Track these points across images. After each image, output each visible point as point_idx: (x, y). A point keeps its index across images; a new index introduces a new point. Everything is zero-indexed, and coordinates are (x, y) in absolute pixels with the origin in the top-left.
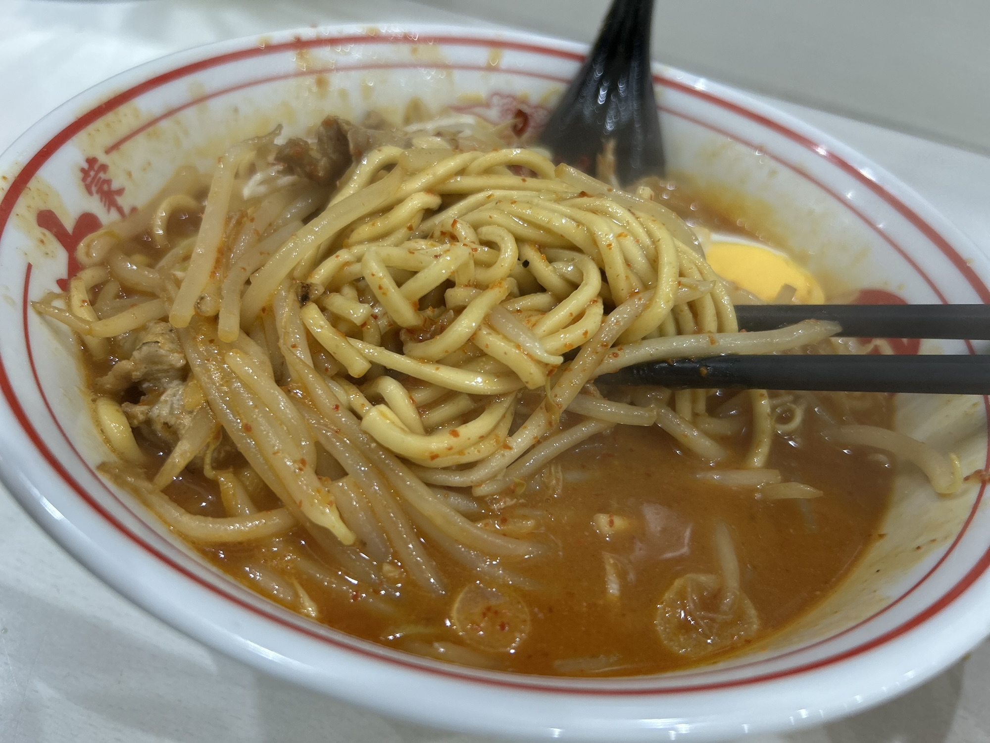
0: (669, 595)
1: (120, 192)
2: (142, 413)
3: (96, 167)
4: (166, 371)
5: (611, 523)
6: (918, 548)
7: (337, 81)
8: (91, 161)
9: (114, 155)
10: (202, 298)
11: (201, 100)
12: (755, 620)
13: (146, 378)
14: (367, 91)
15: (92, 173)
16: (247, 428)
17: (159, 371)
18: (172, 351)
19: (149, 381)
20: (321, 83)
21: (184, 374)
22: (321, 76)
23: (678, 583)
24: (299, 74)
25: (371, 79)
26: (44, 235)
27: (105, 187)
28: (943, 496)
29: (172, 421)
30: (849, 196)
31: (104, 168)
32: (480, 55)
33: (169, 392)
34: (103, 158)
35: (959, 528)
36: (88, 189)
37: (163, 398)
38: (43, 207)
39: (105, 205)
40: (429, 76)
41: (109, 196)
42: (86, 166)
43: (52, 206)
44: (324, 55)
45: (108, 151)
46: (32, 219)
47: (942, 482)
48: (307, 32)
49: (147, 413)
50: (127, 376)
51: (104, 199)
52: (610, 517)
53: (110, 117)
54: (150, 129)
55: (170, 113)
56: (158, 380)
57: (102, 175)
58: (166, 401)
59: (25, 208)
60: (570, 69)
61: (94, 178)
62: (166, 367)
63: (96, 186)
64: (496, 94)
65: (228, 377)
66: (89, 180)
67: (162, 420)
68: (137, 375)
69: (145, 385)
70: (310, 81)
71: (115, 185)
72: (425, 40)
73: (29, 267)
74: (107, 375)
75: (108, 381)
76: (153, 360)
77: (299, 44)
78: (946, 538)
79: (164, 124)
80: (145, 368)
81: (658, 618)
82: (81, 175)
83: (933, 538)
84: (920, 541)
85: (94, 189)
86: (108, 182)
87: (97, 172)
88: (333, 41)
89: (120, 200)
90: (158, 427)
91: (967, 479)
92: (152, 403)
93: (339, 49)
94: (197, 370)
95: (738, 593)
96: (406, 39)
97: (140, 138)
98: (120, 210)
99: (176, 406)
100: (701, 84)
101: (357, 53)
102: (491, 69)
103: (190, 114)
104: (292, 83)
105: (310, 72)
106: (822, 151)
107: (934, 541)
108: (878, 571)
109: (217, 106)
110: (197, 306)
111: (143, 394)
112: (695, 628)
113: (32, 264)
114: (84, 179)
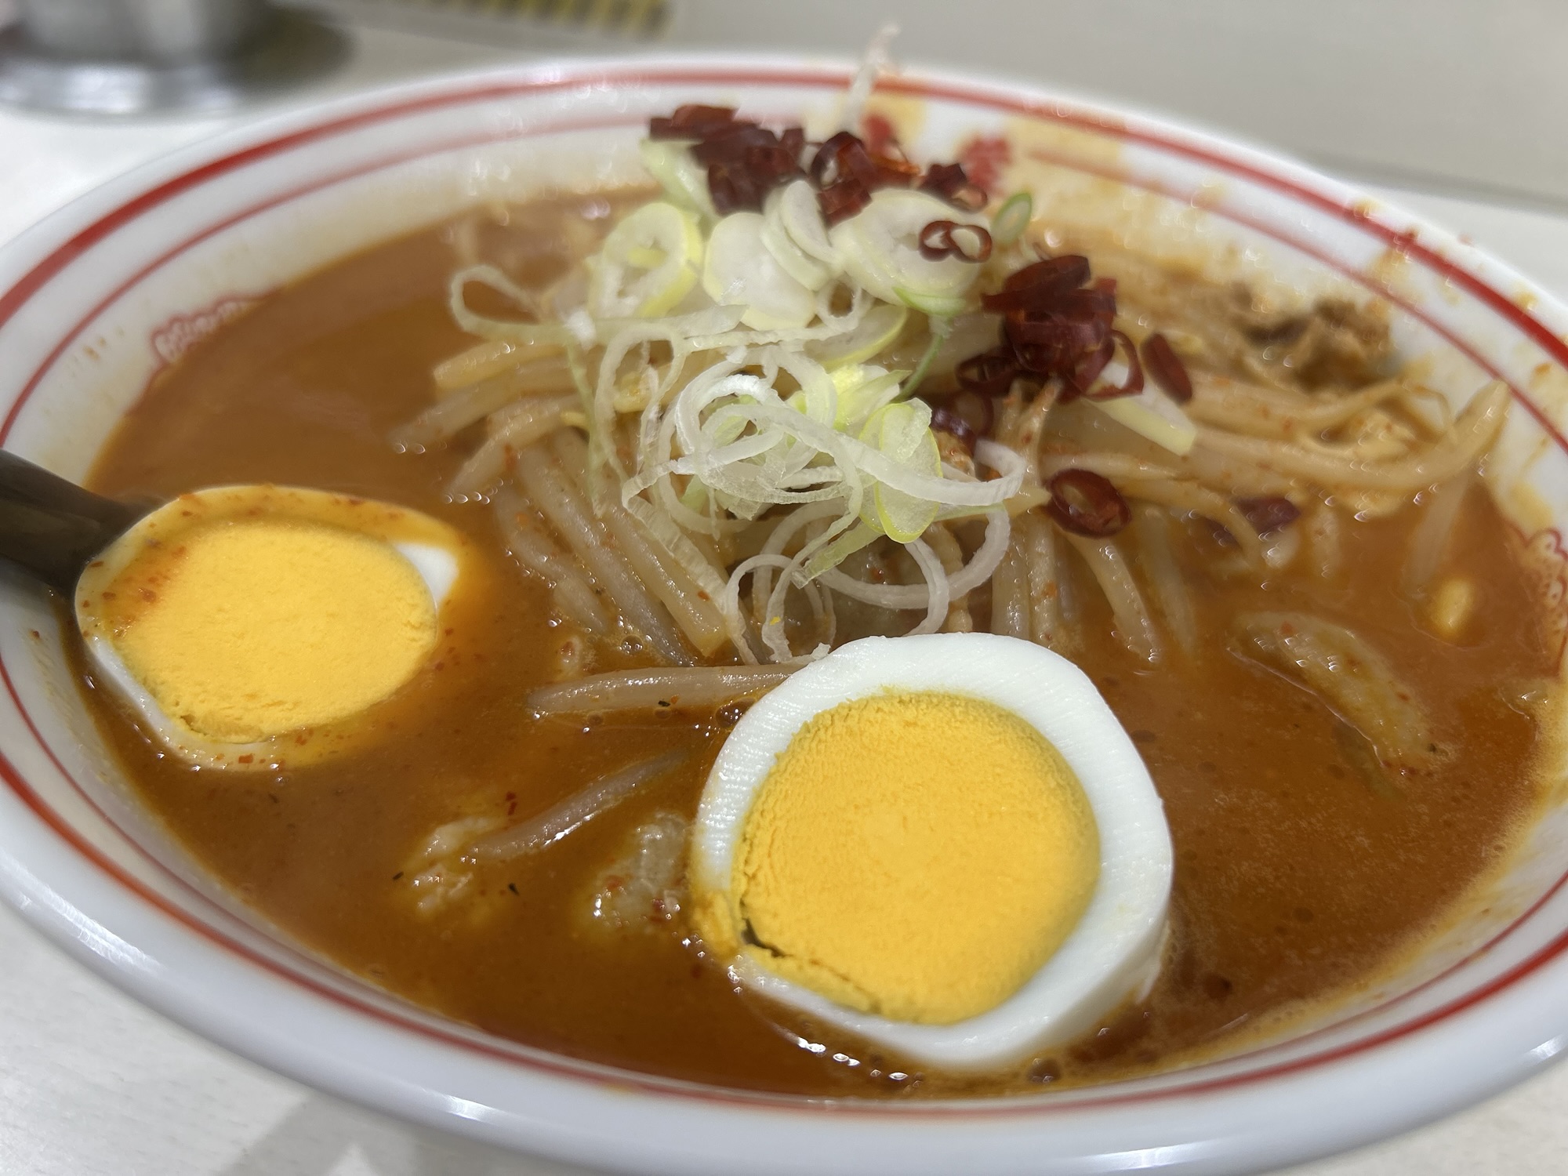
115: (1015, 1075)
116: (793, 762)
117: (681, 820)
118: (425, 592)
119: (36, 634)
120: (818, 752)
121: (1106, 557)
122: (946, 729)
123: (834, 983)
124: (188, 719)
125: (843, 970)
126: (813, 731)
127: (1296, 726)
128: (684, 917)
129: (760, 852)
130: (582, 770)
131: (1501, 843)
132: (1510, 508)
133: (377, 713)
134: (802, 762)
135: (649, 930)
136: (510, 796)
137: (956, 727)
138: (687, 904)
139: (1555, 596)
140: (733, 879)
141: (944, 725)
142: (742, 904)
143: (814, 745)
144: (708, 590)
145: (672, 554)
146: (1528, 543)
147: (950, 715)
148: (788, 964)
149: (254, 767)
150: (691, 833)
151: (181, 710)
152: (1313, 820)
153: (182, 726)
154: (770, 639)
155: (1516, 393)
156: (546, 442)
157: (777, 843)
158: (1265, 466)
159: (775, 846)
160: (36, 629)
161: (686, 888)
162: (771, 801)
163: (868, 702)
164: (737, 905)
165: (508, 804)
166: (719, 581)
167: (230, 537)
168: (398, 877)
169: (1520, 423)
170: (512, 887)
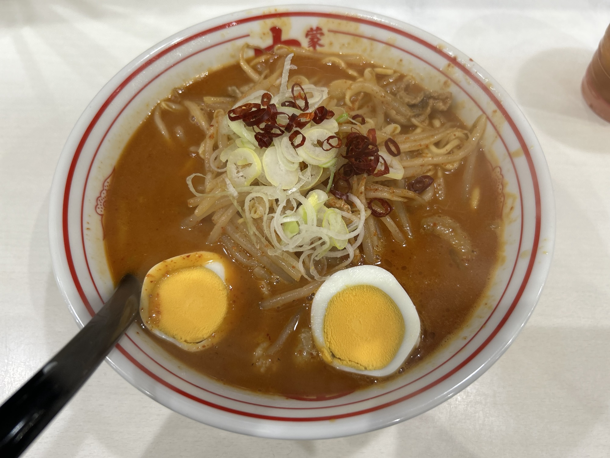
1: (321, 45)
8: (319, 29)
9: (331, 34)
11: (390, 45)
15: (315, 32)
27: (316, 40)
31: (322, 34)
34: (325, 31)
36: (307, 35)
38: (280, 27)
39: (309, 44)
41: (314, 43)
42: (314, 28)
45: (330, 31)
46: (270, 26)
51: (310, 43)
53: (344, 22)
54: (357, 38)
55: (371, 39)
57: (318, 36)
59: (271, 22)
61: (313, 34)
63: (312, 36)
66: (311, 33)
71: (321, 42)
73: (248, 36)
77: (453, 61)
79: (365, 40)
82: (309, 29)
85: (310, 37)
86: (319, 39)
87: (318, 33)
89: (318, 48)
98: (315, 50)
105: (446, 75)
109: (395, 52)
113: (251, 35)
114: (308, 31)
115: (396, 373)
116: (330, 310)
117: (308, 330)
118: (219, 278)
119: (138, 333)
120: (336, 308)
121: (388, 221)
122: (363, 295)
123: (356, 365)
124: (185, 341)
125: (357, 362)
126: (332, 302)
127: (440, 253)
128: (318, 355)
129: (329, 336)
130: (281, 322)
131: (489, 277)
132: (489, 157)
133: (226, 320)
134: (333, 310)
135: (312, 360)
136: (268, 335)
137: (366, 294)
138: (318, 351)
139: (500, 189)
140: (325, 343)
141: (363, 294)
142: (329, 348)
143: (334, 306)
144: (294, 265)
145: (281, 257)
146: (494, 169)
147: (363, 291)
148: (345, 362)
149: (207, 347)
150: (312, 333)
151: (183, 339)
152: (447, 282)
153: (186, 344)
154: (312, 273)
155: (488, 118)
156: (232, 221)
157: (333, 332)
158: (422, 165)
159: (333, 334)
160: (138, 331)
161: (316, 347)
162: (328, 322)
163: (343, 291)
164: (328, 349)
165: (268, 337)
166: (296, 262)
167: (166, 284)
168: (253, 365)
169: (490, 128)
170: (278, 359)
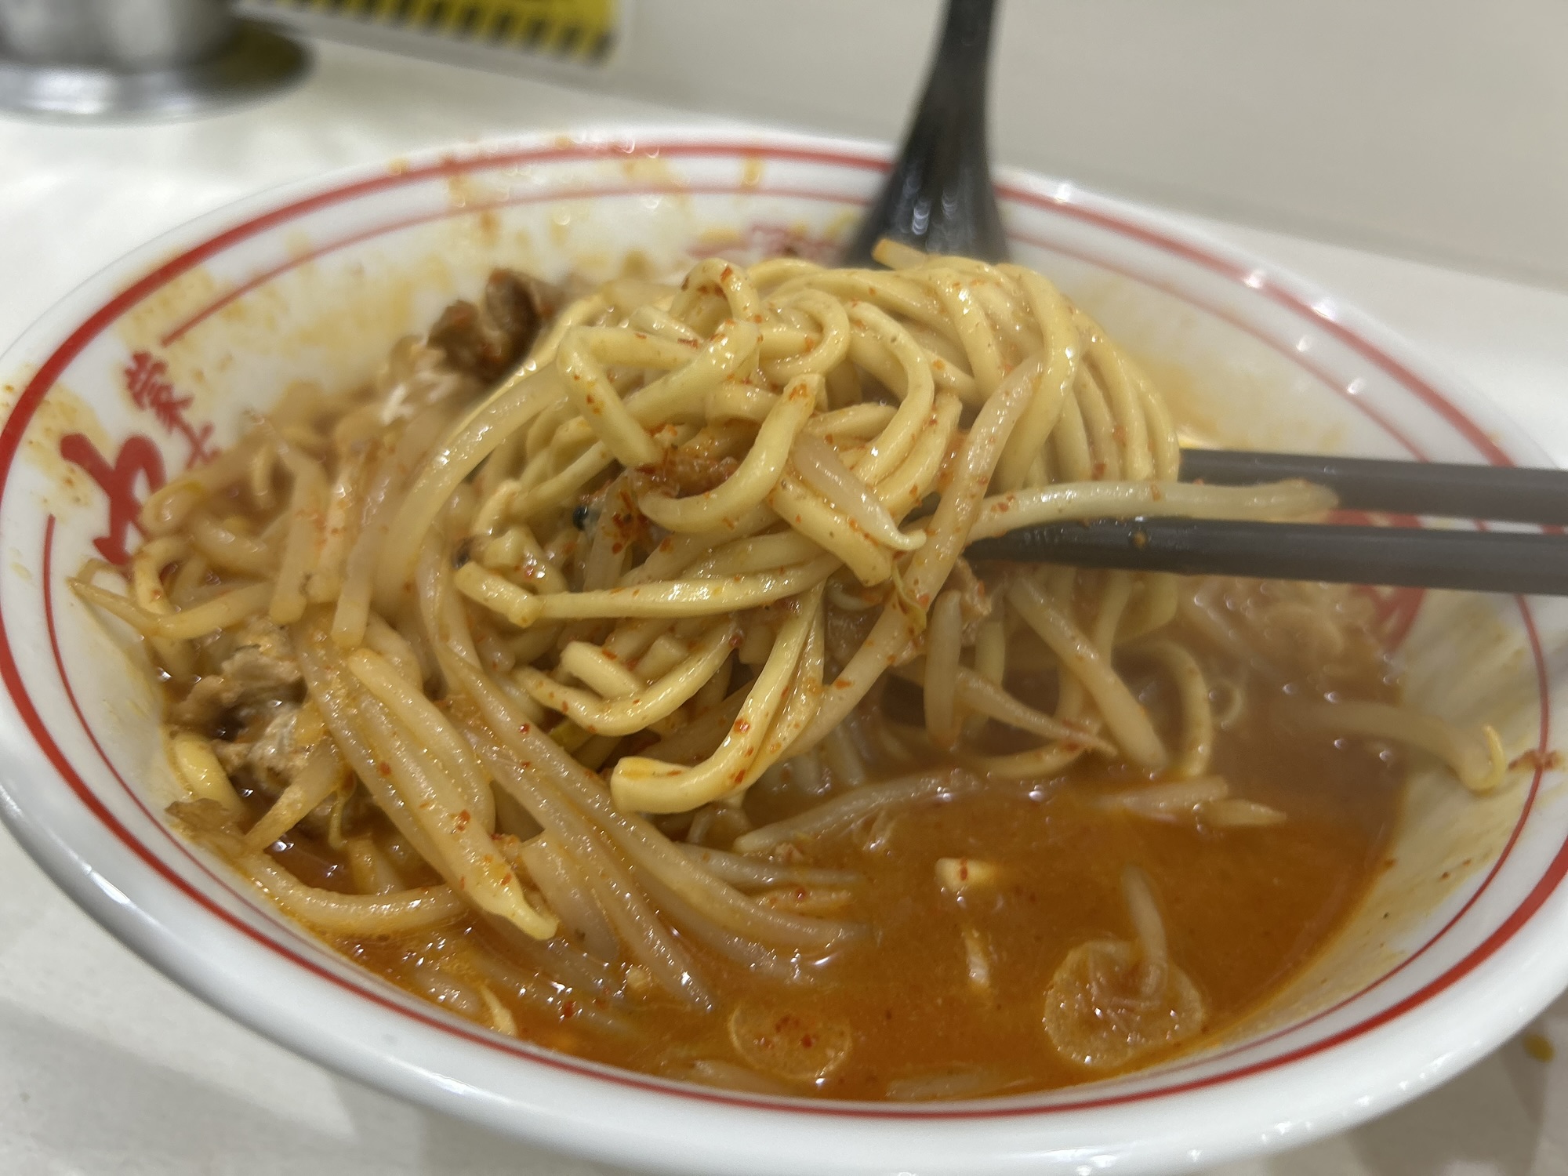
0: (1061, 976)
1: (186, 402)
2: (238, 754)
3: (149, 366)
4: (273, 689)
5: (964, 874)
6: (1445, 875)
7: (512, 220)
8: (141, 358)
9: (176, 347)
10: (308, 577)
11: (304, 258)
12: (1197, 1005)
13: (242, 702)
14: (559, 234)
15: (143, 376)
16: (385, 770)
17: (263, 690)
18: (281, 658)
19: (250, 706)
20: (488, 225)
21: (297, 693)
22: (486, 213)
23: (1073, 957)
24: (453, 212)
25: (565, 214)
26: (72, 471)
27: (164, 397)
28: (1480, 794)
29: (281, 765)
30: (1301, 346)
31: (160, 367)
32: (728, 169)
33: (278, 721)
34: (158, 353)
35: (1504, 841)
36: (137, 398)
37: (269, 730)
38: (70, 429)
39: (163, 424)
40: (653, 204)
41: (169, 410)
42: (132, 365)
43: (82, 427)
44: (491, 181)
45: (167, 341)
46: (52, 447)
47: (1475, 774)
48: (462, 148)
49: (246, 756)
50: (213, 701)
51: (161, 415)
52: (962, 864)
53: (167, 291)
54: (230, 306)
55: (258, 280)
56: (261, 703)
57: (159, 379)
58: (273, 736)
59: (40, 433)
60: (868, 183)
61: (145, 384)
62: (271, 683)
63: (149, 394)
64: (756, 228)
65: (356, 692)
66: (138, 387)
67: (266, 764)
68: (228, 697)
69: (244, 713)
70: (468, 222)
71: (178, 393)
72: (643, 151)
73: (51, 521)
74: (185, 700)
75: (188, 708)
76: (251, 673)
77: (451, 167)
78: (1486, 856)
79: (250, 298)
80: (241, 685)
81: (1047, 1011)
82: (126, 379)
83: (1466, 858)
84: (1448, 864)
85: (146, 400)
86: (168, 388)
87: (151, 374)
88: (503, 160)
89: (187, 416)
90: (261, 776)
91: (1513, 765)
92: (254, 738)
93: (514, 172)
94: (313, 685)
95: (1165, 965)
96: (615, 151)
97: (215, 322)
98: (186, 430)
99: (286, 742)
100: (1063, 192)
101: (540, 176)
102: (748, 189)
103: (290, 281)
104: (443, 227)
105: (473, 208)
106: (1253, 281)
107: (1467, 862)
108: (1386, 916)
109: (331, 265)
110: (304, 589)
111: (240, 725)
112: (1105, 1022)
113: (55, 515)
114: (131, 386)
